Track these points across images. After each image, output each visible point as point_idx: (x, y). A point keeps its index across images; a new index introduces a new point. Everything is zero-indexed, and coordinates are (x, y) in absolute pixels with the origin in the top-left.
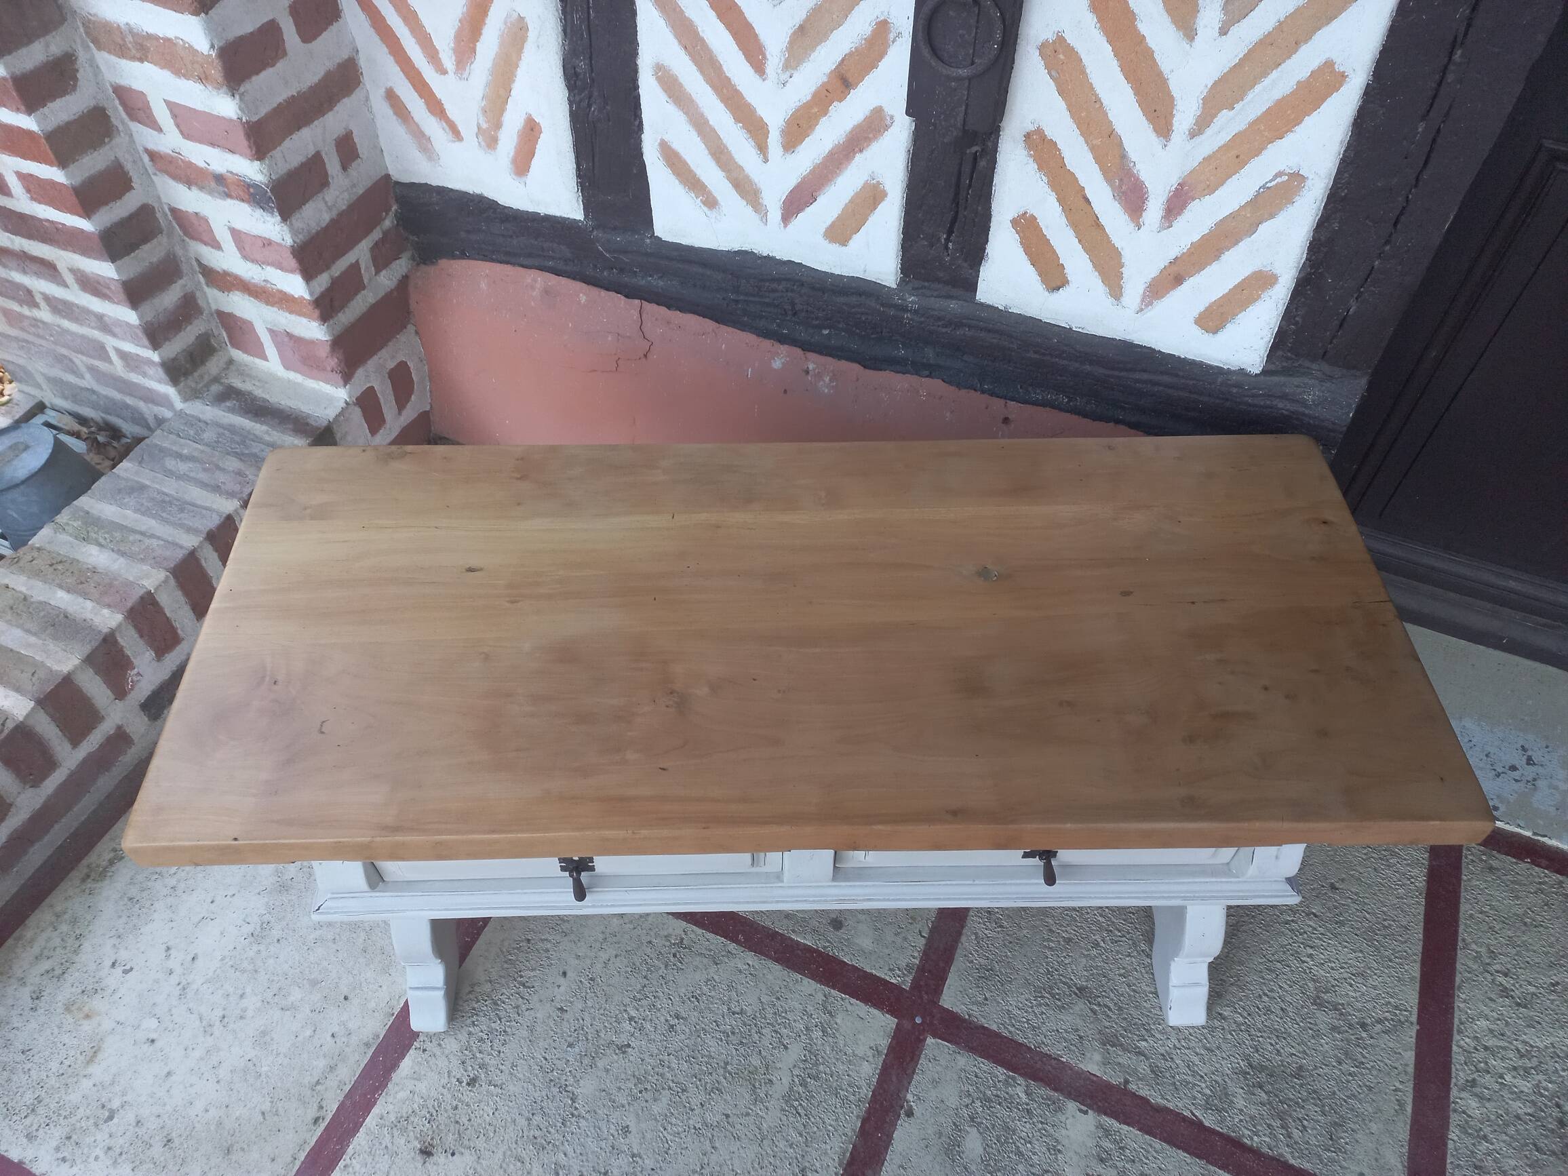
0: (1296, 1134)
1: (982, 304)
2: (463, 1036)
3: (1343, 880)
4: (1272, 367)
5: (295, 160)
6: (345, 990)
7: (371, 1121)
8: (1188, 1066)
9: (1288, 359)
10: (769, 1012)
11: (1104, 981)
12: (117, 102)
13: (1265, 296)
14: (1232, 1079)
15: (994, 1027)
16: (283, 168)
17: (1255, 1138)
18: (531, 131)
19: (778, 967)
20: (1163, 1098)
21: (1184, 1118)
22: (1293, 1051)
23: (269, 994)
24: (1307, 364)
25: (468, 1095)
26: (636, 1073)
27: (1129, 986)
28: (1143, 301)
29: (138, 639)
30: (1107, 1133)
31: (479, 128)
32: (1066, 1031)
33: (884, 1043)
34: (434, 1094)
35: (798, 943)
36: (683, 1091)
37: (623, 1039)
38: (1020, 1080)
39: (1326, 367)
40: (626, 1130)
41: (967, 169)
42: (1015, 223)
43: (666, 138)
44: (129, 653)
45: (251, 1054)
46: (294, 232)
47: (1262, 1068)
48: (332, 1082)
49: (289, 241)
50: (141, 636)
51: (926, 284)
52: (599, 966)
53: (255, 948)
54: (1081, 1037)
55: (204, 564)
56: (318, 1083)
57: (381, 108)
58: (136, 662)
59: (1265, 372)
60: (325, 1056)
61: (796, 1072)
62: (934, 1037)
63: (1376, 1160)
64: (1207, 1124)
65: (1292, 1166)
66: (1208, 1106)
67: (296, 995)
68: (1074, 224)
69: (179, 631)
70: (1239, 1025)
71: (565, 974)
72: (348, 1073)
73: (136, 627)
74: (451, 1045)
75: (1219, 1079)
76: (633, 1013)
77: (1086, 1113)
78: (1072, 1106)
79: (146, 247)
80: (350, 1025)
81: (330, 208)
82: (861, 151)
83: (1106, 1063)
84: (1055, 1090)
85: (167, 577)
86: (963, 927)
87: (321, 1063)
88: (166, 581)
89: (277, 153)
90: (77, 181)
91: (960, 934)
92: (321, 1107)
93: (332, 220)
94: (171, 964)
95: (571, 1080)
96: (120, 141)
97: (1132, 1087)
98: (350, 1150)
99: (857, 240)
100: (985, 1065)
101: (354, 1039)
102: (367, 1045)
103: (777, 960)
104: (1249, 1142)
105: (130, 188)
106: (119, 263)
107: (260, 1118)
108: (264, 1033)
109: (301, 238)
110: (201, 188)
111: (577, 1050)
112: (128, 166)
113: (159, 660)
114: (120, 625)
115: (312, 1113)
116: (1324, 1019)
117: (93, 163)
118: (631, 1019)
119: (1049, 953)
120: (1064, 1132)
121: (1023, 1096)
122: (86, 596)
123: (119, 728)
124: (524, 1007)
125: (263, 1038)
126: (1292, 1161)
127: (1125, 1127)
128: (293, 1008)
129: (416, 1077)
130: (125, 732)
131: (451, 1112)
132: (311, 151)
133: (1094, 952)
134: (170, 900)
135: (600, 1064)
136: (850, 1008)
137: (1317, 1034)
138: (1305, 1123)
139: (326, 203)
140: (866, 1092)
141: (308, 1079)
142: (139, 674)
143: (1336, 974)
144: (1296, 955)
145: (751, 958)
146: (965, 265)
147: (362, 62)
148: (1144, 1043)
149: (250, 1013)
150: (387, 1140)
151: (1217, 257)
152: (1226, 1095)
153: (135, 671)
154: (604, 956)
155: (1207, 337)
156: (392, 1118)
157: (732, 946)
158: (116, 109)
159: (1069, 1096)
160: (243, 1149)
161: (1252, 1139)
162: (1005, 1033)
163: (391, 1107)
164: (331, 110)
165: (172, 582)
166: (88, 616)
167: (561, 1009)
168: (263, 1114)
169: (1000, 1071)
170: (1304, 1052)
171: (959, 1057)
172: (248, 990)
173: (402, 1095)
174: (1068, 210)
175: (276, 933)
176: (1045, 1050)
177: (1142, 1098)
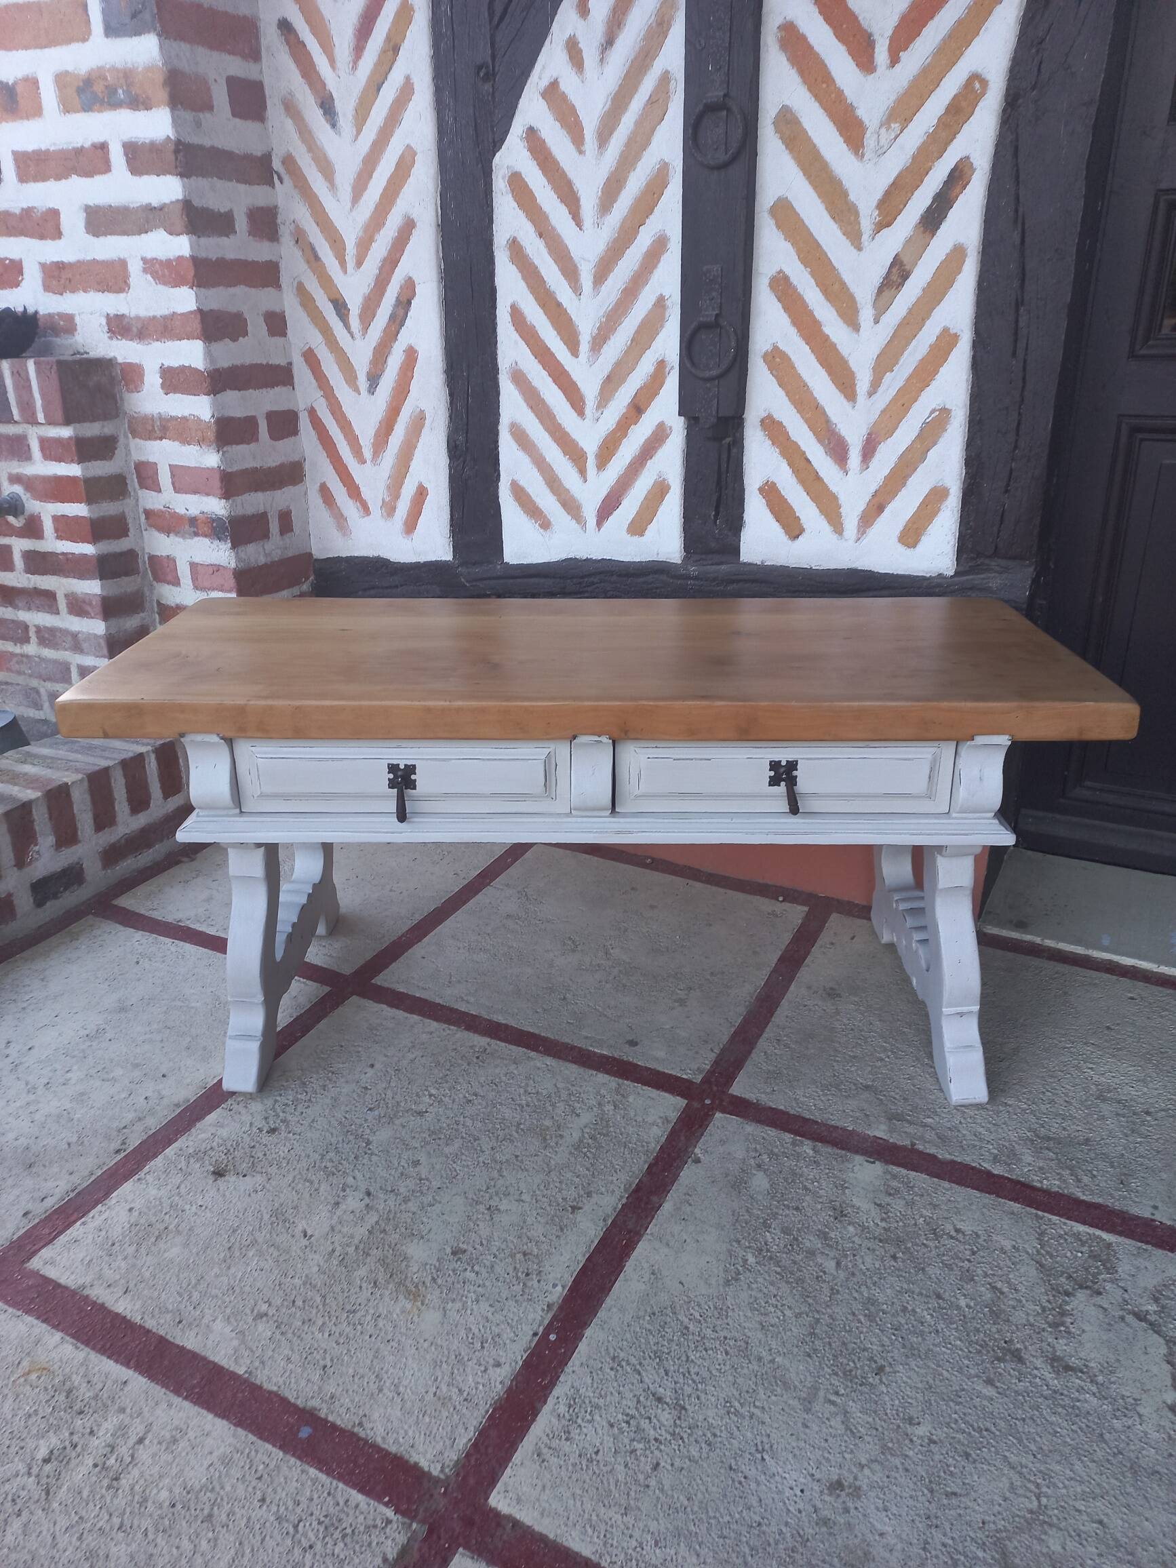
0: (1086, 1179)
1: (745, 563)
2: (269, 1102)
3: (1118, 1024)
4: (962, 569)
5: (250, 510)
6: (164, 1071)
7: (170, 1151)
8: (975, 1135)
9: (972, 559)
10: (564, 1095)
11: (889, 1082)
12: (135, 476)
13: (943, 507)
14: (1019, 1144)
15: (782, 1107)
16: (240, 511)
17: (1045, 1182)
18: (421, 494)
19: (574, 1066)
20: (950, 1154)
21: (973, 1168)
22: (1079, 1128)
23: (93, 1072)
24: (987, 561)
25: (265, 1138)
26: (432, 1128)
27: (914, 1086)
28: (858, 531)
29: (47, 820)
30: (894, 1177)
31: (383, 500)
32: (852, 1111)
33: (674, 1116)
34: (234, 1137)
35: (595, 1053)
36: (475, 1140)
37: (422, 1108)
38: (807, 1142)
39: (1003, 562)
40: (416, 1163)
41: (724, 456)
42: (761, 490)
43: (516, 478)
44: (37, 828)
45: (68, 1106)
46: (238, 559)
47: (1049, 1139)
48: (139, 1127)
49: (233, 565)
50: (50, 819)
51: (703, 556)
52: (405, 1062)
53: (88, 1043)
54: (867, 1115)
55: (113, 785)
56: (125, 1127)
57: (315, 499)
58: (40, 840)
59: (957, 573)
60: (135, 1111)
61: (587, 1130)
62: (723, 1112)
63: (1169, 1197)
64: (996, 1172)
65: (1083, 1201)
66: (996, 1159)
67: (118, 1072)
68: (802, 481)
69: (79, 833)
70: (1024, 1110)
71: (372, 1066)
72: (154, 1124)
73: (49, 808)
74: (256, 1107)
75: (1007, 1144)
76: (433, 1091)
77: (874, 1163)
78: (859, 1159)
79: (125, 579)
80: (164, 1092)
81: (266, 555)
82: (651, 458)
83: (891, 1130)
84: (843, 1149)
85: (83, 778)
86: (753, 1049)
87: (131, 1116)
88: (81, 781)
89: (239, 499)
90: (95, 516)
91: (750, 1052)
92: (124, 1143)
93: (266, 564)
94: (8, 1051)
95: (368, 1131)
96: (130, 502)
97: (920, 1147)
98: (146, 1169)
99: (651, 529)
100: (772, 1132)
101: (165, 1101)
102: (177, 1105)
103: (575, 1062)
104: (1039, 1185)
105: (128, 536)
106: (104, 581)
107: (67, 1146)
108: (82, 1094)
109: (241, 565)
110: (177, 533)
111: (376, 1113)
112: (130, 521)
113: (56, 850)
114: (38, 799)
115: (115, 1145)
116: (1106, 1108)
117: (108, 508)
118: (430, 1095)
119: (835, 1064)
120: (851, 1175)
121: (811, 1153)
122: (15, 784)
123: (10, 895)
124: (330, 1086)
125: (81, 1097)
126: (1084, 1198)
127: (913, 1174)
128: (114, 1080)
129: (219, 1125)
130: (12, 902)
131: (248, 1150)
132: (262, 510)
133: (879, 1064)
134: (18, 1015)
135: (397, 1122)
136: (641, 1092)
137: (1103, 1118)
138: (1095, 1173)
139: (264, 549)
140: (655, 1147)
141: (115, 1125)
142: (38, 852)
143: (1116, 1080)
144: (1077, 1067)
145: (549, 1061)
146: (730, 534)
147: (307, 467)
148: (930, 1120)
149: (73, 1082)
150: (183, 1164)
151: (904, 484)
152: (1015, 1155)
153: (37, 848)
154: (411, 1056)
155: (909, 552)
156: (191, 1150)
157: (533, 1054)
158: (133, 481)
159: (857, 1152)
160: (44, 1166)
161: (1041, 1182)
162: (792, 1112)
163: (192, 1143)
164: (280, 489)
165: (86, 784)
166: (14, 793)
167: (366, 1088)
168: (69, 1144)
169: (788, 1137)
170: (1090, 1129)
171: (746, 1126)
172: (75, 1068)
173: (203, 1136)
174: (796, 471)
175: (108, 1035)
176: (829, 1122)
177: (929, 1155)
